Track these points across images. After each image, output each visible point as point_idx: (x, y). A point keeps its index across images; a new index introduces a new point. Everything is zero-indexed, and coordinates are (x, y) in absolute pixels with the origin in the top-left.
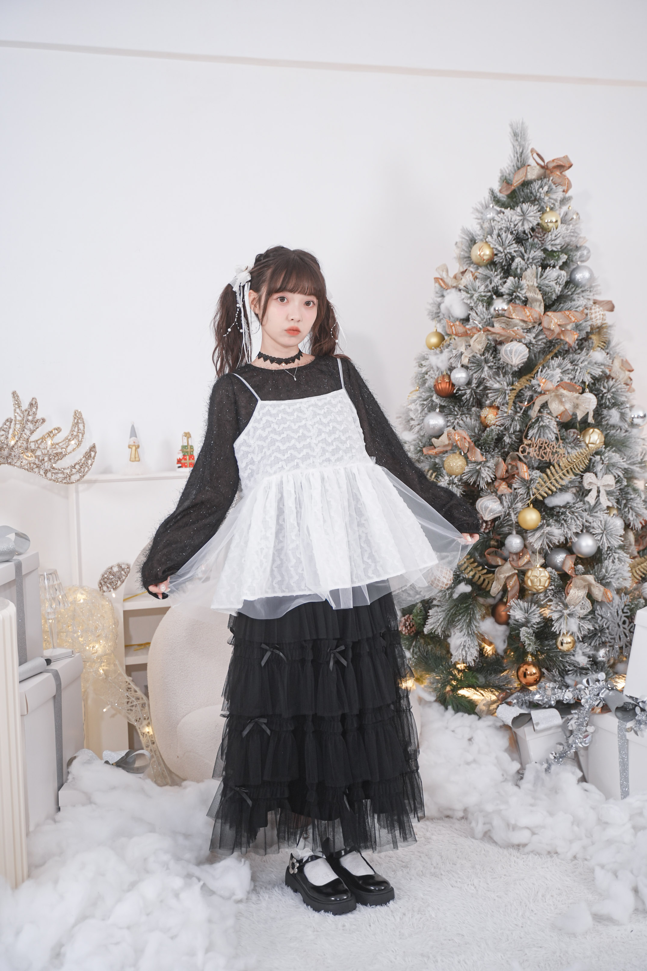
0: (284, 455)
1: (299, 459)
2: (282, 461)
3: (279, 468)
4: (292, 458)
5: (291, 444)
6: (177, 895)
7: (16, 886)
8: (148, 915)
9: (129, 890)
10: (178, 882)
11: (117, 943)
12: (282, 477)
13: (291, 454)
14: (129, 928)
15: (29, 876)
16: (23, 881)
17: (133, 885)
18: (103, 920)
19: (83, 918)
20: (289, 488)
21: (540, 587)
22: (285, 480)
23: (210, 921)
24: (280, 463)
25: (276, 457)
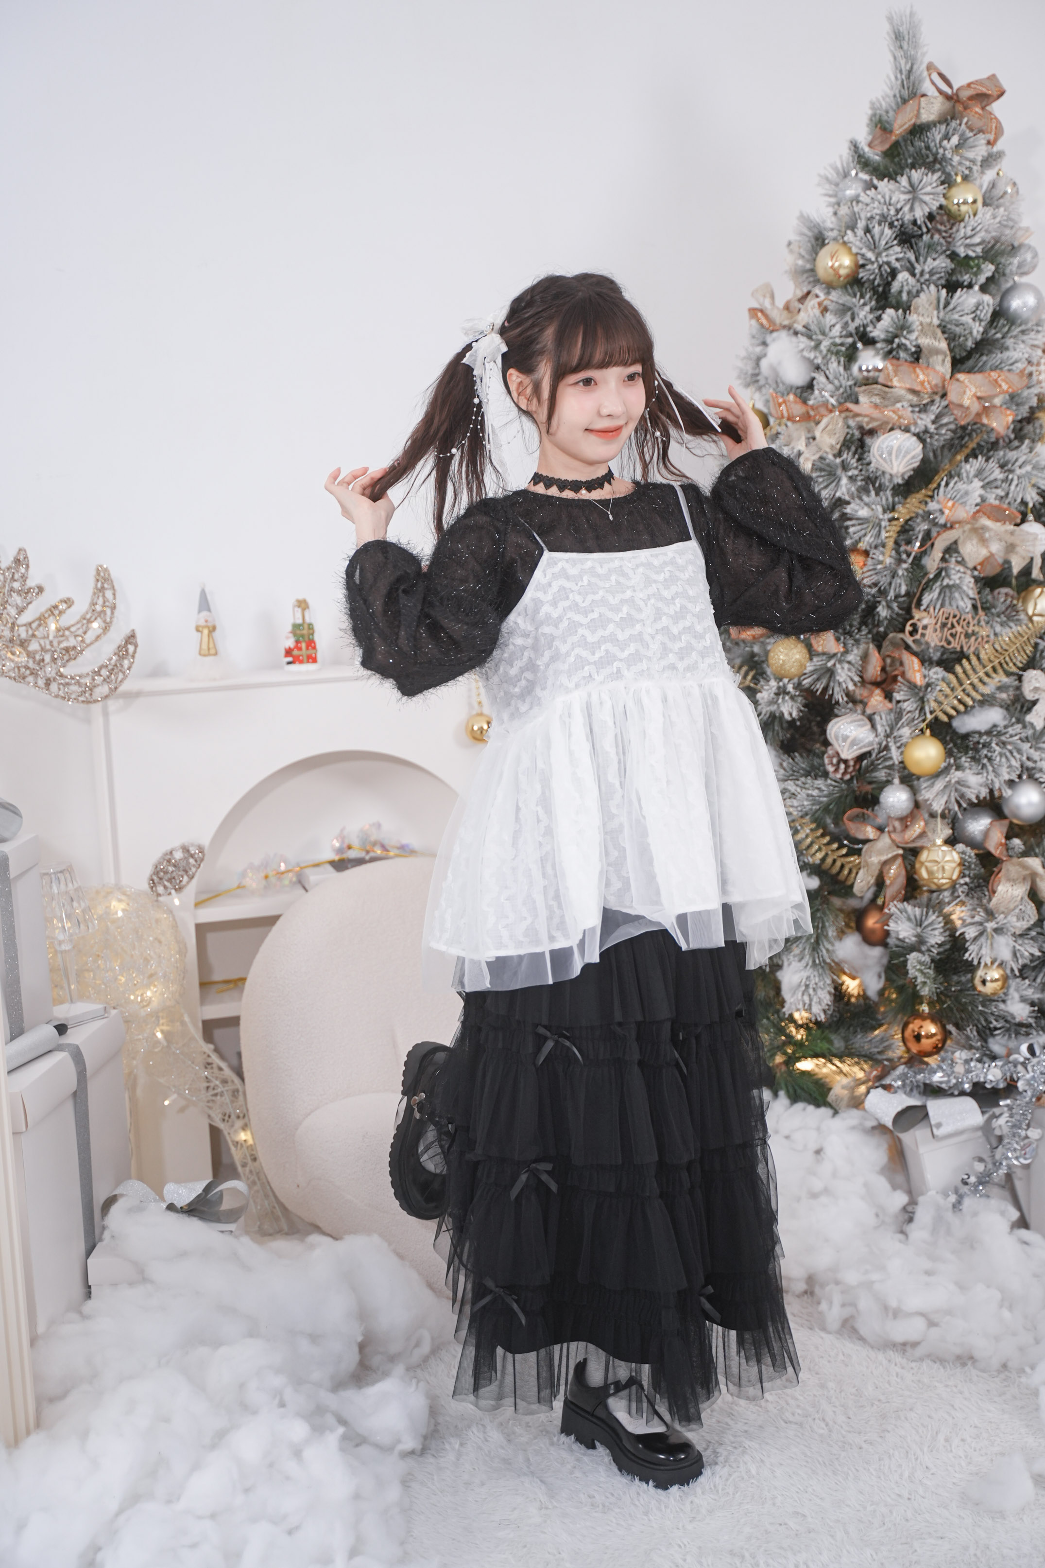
0: (593, 654)
1: (621, 660)
2: (589, 664)
3: (584, 678)
4: (609, 659)
5: (607, 633)
6: (297, 1453)
8: (247, 1491)
9: (213, 1446)
10: (299, 1429)
11: (194, 1546)
12: (589, 695)
13: (607, 651)
14: (213, 1516)
15: (38, 1425)
16: (28, 1433)
17: (221, 1435)
18: (168, 1502)
19: (133, 1499)
20: (604, 716)
21: (944, 881)
22: (595, 698)
24: (586, 668)
25: (578, 657)
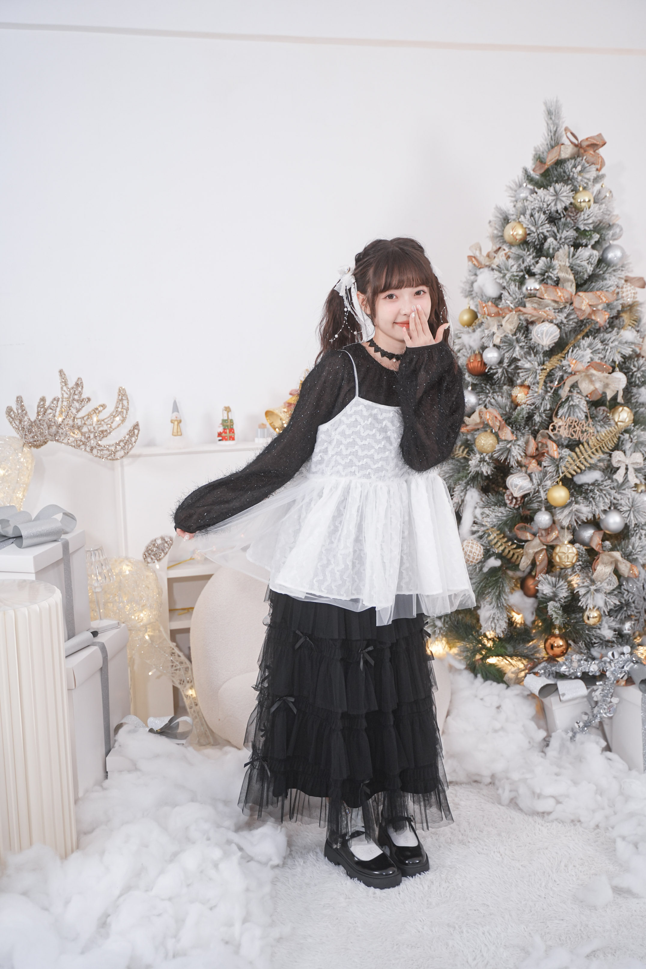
0: (359, 461)
3: (351, 472)
4: (366, 467)
5: (369, 453)
6: (216, 866)
7: (65, 857)
8: (188, 885)
9: (171, 861)
10: (217, 853)
11: (159, 915)
12: (351, 482)
13: (366, 463)
14: (170, 899)
15: (78, 847)
16: (72, 851)
17: (175, 855)
18: (147, 891)
19: (128, 889)
21: (568, 563)
22: (353, 486)
23: (247, 890)
25: (351, 460)
